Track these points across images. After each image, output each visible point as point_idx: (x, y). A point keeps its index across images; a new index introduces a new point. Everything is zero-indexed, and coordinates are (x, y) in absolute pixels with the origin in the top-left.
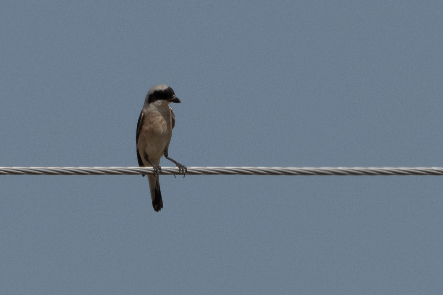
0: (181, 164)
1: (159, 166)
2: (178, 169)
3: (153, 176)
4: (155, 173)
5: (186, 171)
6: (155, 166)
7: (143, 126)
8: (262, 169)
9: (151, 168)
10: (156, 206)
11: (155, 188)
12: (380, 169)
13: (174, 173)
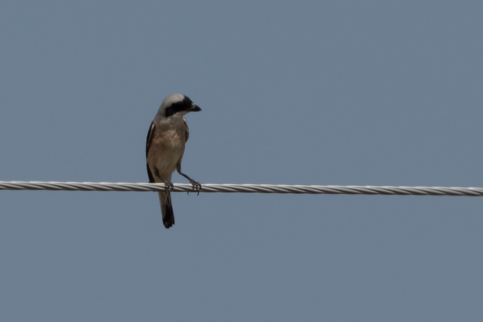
0: (194, 180)
1: (171, 183)
2: (192, 185)
3: (164, 193)
4: (167, 190)
5: (200, 188)
6: (167, 182)
7: (154, 140)
8: (283, 187)
9: (162, 184)
10: (166, 223)
11: (166, 204)
12: (411, 189)
13: (188, 190)
